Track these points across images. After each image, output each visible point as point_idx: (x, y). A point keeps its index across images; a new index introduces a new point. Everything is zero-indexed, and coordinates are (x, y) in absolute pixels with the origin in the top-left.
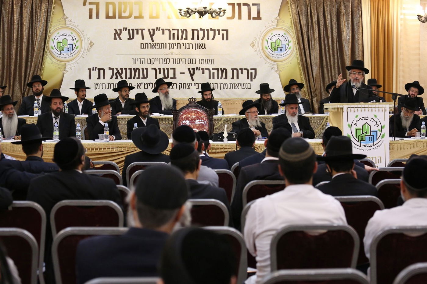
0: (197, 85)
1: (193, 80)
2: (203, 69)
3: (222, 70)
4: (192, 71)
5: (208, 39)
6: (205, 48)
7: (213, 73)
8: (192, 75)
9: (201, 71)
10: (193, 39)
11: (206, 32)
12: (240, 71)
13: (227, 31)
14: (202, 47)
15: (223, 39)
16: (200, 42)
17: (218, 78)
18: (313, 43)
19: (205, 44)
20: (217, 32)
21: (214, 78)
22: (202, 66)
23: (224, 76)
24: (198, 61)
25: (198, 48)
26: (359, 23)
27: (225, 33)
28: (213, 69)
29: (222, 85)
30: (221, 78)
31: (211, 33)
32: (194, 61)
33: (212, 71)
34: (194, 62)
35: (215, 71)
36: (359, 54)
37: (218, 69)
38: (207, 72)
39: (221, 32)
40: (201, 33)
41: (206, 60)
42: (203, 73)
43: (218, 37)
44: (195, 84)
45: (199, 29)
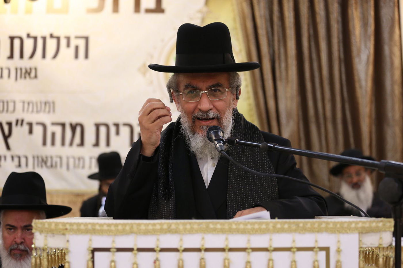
0: (16, 160)
1: (8, 147)
2: (30, 125)
3: (73, 128)
4: (6, 128)
5: (44, 56)
6: (36, 77)
7: (53, 135)
8: (6, 138)
9: (26, 128)
10: (11, 57)
11: (40, 42)
12: (113, 129)
13: (87, 39)
14: (29, 74)
15: (77, 56)
16: (26, 63)
17: (63, 144)
18: (283, 65)
19: (36, 69)
20: (63, 42)
21: (53, 143)
22: (29, 117)
23: (77, 139)
24: (19, 106)
25: (21, 77)
26: (393, 20)
27: (82, 43)
28: (53, 124)
29: (71, 161)
30: (71, 144)
31: (51, 44)
32: (11, 106)
33: (50, 129)
34: (11, 108)
35: (58, 130)
36: (393, 91)
37: (63, 125)
38: (38, 130)
39: (74, 42)
40: (29, 44)
41: (39, 105)
42: (31, 132)
43: (67, 53)
44: (13, 158)
45: (24, 36)
